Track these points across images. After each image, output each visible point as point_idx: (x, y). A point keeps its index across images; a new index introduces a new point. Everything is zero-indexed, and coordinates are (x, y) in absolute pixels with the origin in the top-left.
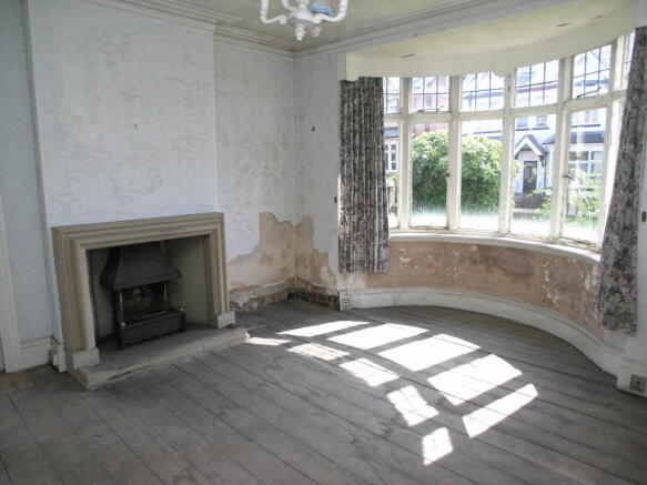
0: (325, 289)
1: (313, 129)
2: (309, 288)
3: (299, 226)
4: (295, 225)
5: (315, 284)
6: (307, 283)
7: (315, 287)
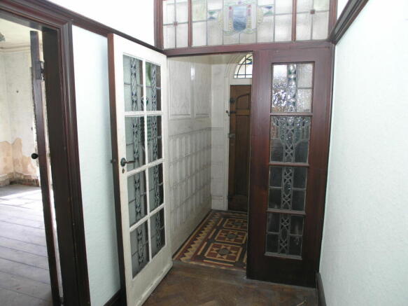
0: (30, 176)
1: (18, 92)
2: (22, 177)
3: (13, 144)
4: (11, 143)
5: (25, 174)
6: (21, 174)
7: (25, 176)
